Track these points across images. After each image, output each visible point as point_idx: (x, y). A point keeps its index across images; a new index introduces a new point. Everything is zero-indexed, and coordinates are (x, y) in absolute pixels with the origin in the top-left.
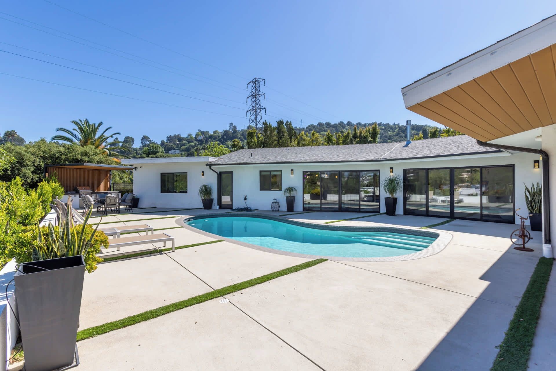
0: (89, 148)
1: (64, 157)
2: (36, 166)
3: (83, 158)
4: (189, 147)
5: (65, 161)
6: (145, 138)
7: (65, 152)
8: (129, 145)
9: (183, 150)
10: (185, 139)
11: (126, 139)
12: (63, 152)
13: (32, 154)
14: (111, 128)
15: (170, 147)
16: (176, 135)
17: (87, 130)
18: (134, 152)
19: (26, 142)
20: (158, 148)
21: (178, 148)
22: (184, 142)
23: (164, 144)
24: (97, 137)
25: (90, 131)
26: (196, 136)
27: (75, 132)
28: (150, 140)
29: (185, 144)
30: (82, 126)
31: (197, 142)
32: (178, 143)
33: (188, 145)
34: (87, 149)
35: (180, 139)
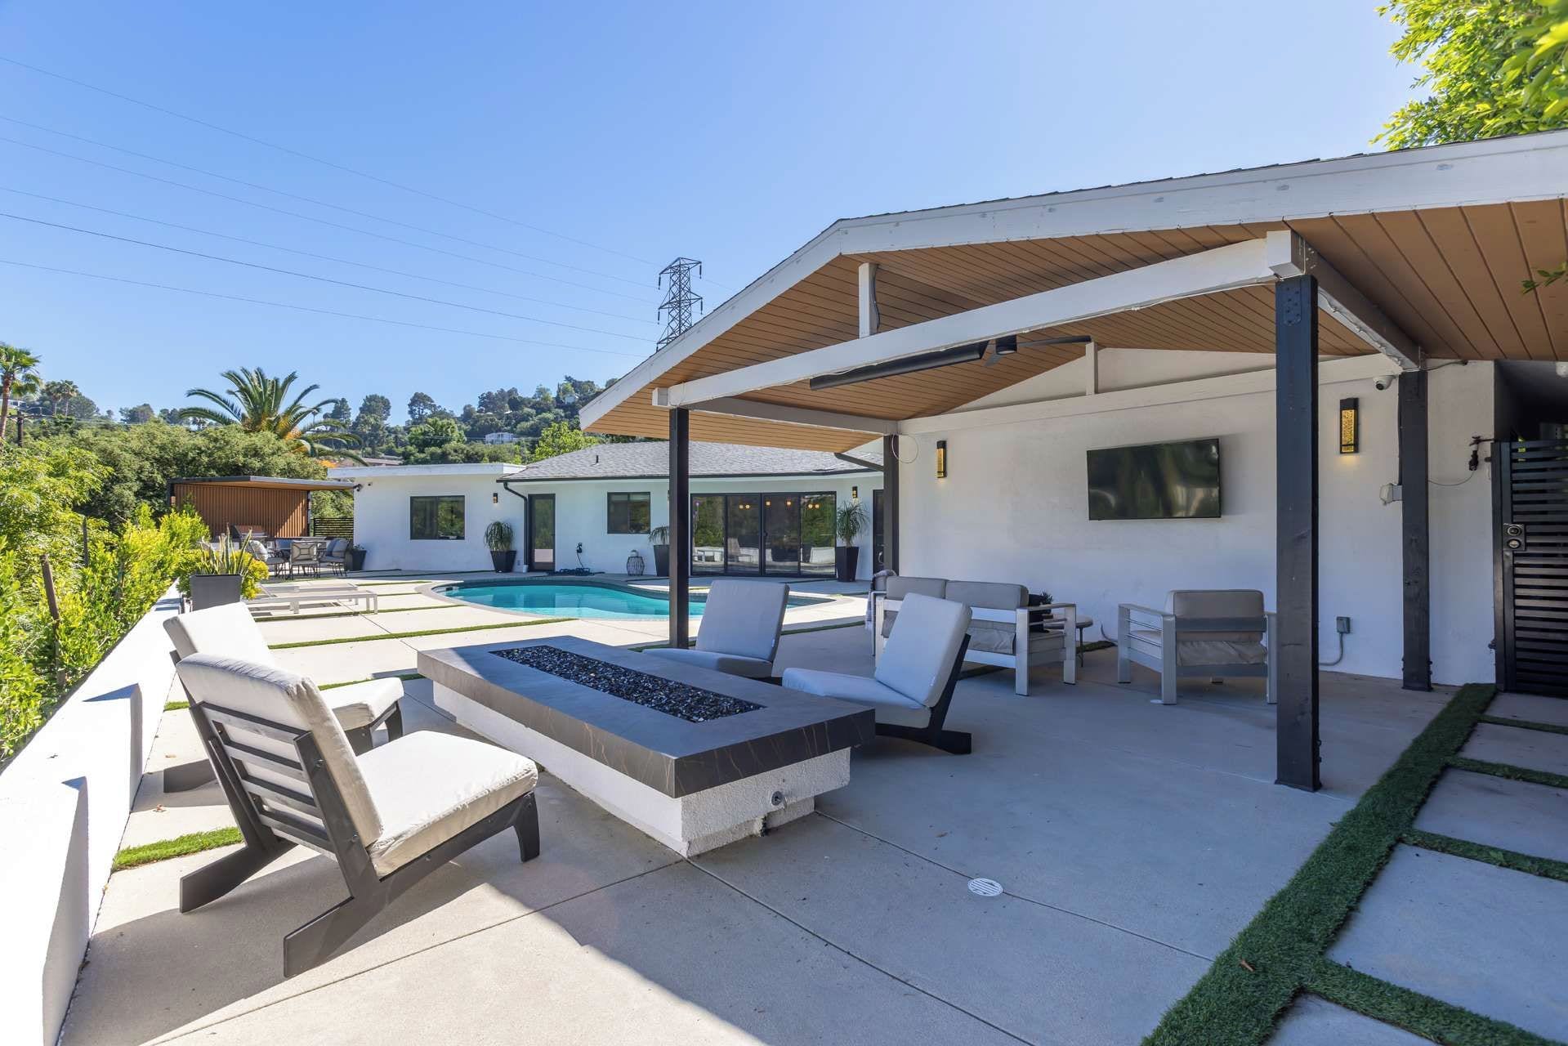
0: (264, 439)
1: (205, 459)
2: (143, 481)
3: (249, 461)
4: (540, 424)
5: (207, 469)
6: (419, 400)
7: (209, 449)
8: (375, 419)
9: (522, 434)
10: (529, 403)
11: (368, 403)
12: (203, 449)
13: (135, 454)
14: (315, 387)
15: (486, 423)
16: (506, 390)
17: (260, 394)
18: (390, 438)
19: (98, 410)
20: (449, 430)
21: (509, 428)
22: (527, 410)
23: (470, 418)
24: (282, 410)
25: (267, 395)
26: (558, 395)
27: (231, 399)
28: (434, 406)
29: (529, 415)
30: (249, 386)
31: (561, 412)
32: (509, 412)
33: (536, 419)
34: (257, 439)
35: (516, 403)
